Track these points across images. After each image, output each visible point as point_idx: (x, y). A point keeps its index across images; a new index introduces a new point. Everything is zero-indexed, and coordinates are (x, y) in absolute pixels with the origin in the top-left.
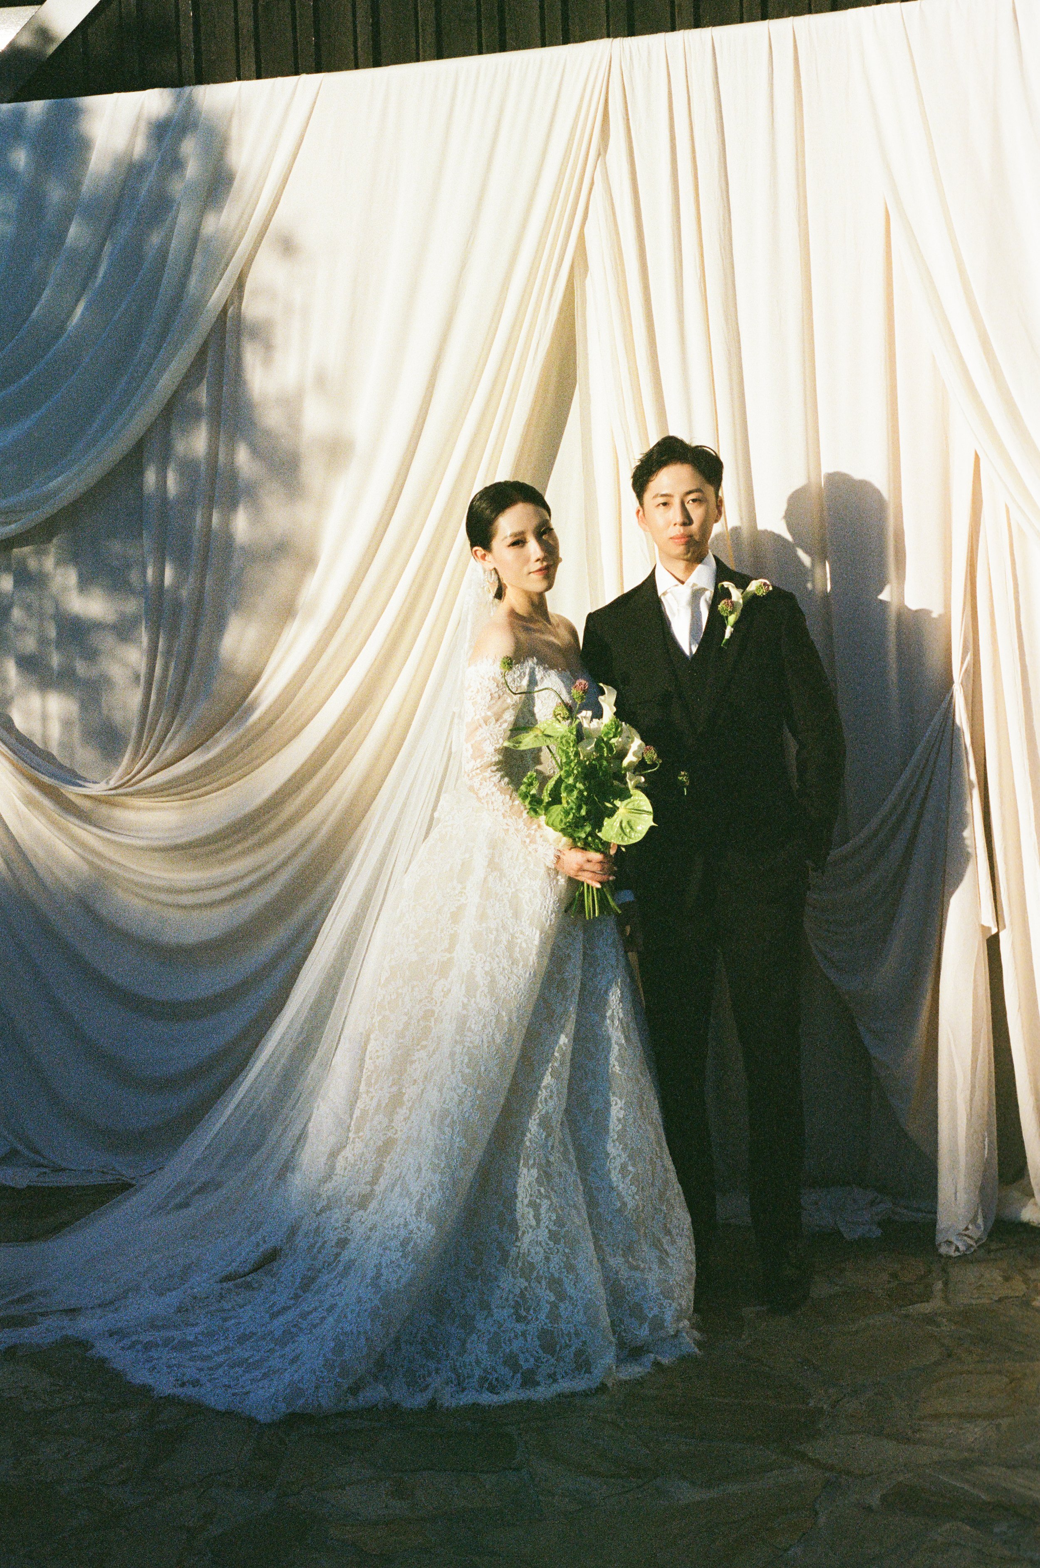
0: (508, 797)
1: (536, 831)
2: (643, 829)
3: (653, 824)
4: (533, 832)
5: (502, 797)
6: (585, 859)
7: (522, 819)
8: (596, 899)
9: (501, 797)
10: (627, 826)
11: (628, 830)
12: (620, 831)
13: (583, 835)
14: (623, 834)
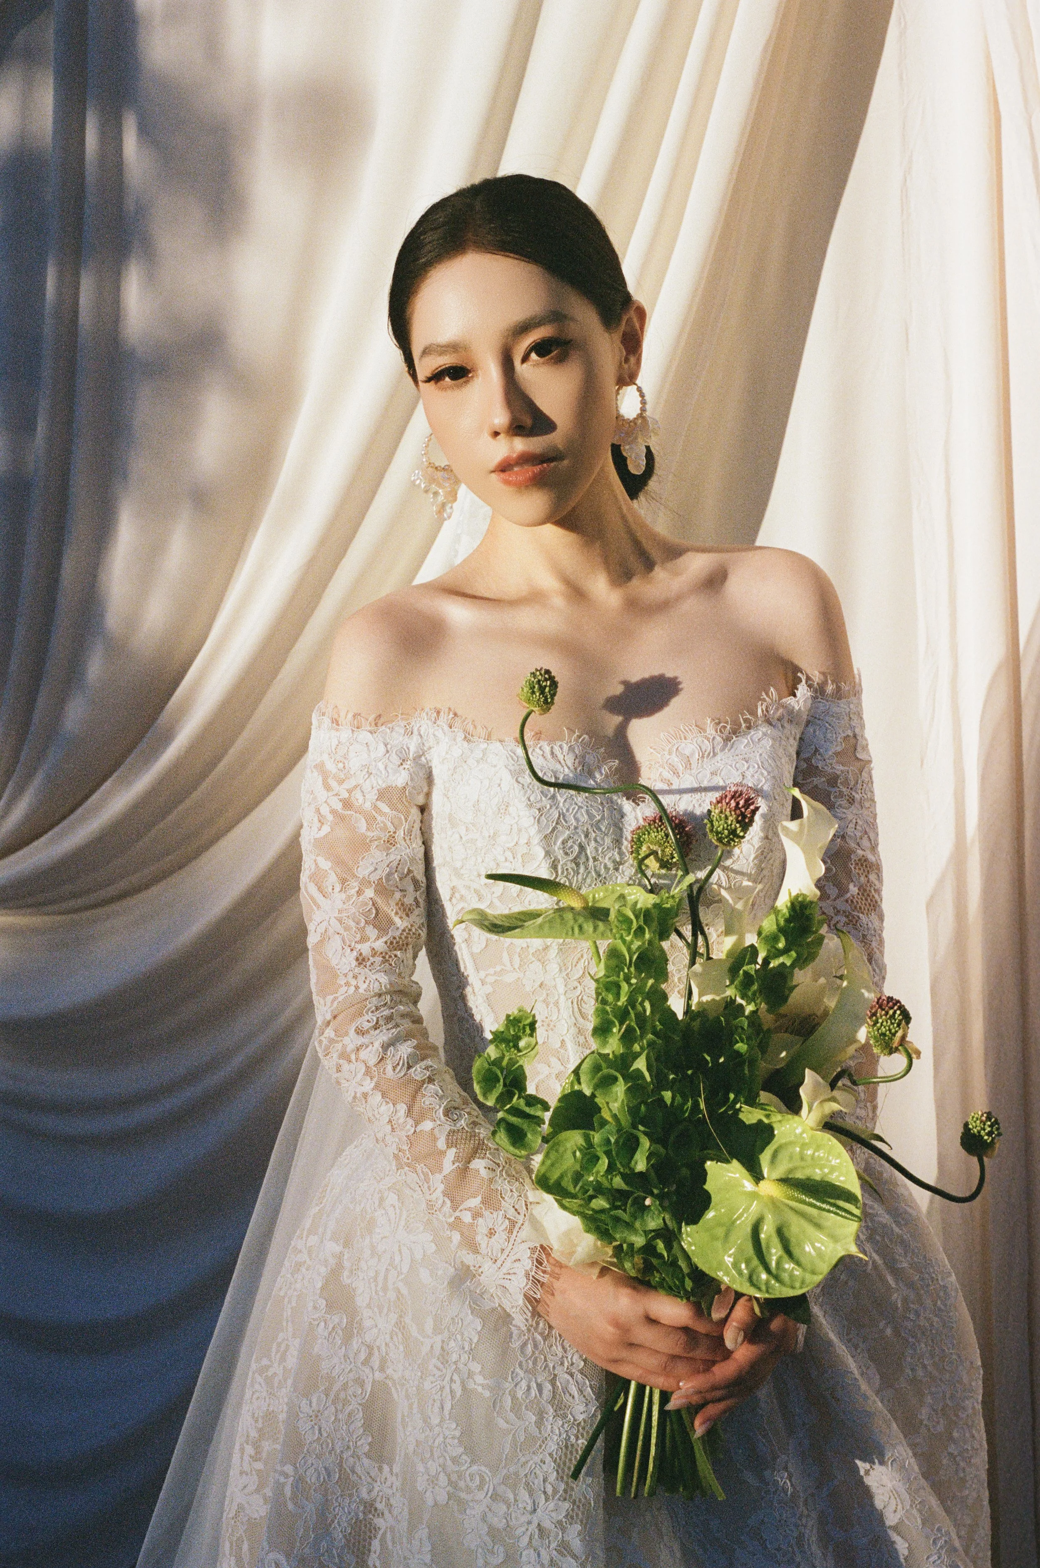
0: (402, 1108)
1: (477, 1215)
2: (820, 1254)
3: (854, 1250)
4: (467, 1218)
5: (386, 1109)
6: (639, 1310)
7: (439, 1177)
8: (653, 1441)
9: (383, 1108)
10: (775, 1240)
11: (775, 1253)
12: (750, 1250)
13: (639, 1241)
14: (755, 1262)
